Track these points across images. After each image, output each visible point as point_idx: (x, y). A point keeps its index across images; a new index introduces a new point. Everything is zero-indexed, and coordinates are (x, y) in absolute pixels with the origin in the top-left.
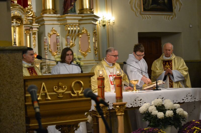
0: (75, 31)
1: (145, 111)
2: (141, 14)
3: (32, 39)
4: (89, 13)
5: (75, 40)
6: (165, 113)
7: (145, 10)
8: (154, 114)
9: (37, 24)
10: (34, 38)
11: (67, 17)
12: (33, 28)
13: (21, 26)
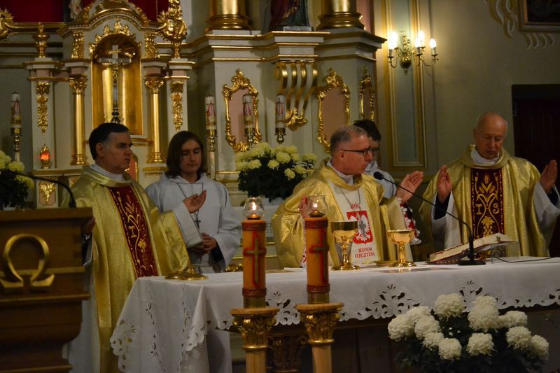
0: (304, 80)
1: (404, 333)
2: (521, 30)
3: (171, 104)
4: (348, 25)
5: (305, 107)
6: (464, 343)
7: (532, 17)
8: (430, 342)
9: (185, 61)
10: (178, 100)
11: (278, 39)
12: (174, 72)
13: (135, 66)
